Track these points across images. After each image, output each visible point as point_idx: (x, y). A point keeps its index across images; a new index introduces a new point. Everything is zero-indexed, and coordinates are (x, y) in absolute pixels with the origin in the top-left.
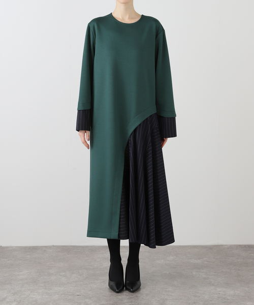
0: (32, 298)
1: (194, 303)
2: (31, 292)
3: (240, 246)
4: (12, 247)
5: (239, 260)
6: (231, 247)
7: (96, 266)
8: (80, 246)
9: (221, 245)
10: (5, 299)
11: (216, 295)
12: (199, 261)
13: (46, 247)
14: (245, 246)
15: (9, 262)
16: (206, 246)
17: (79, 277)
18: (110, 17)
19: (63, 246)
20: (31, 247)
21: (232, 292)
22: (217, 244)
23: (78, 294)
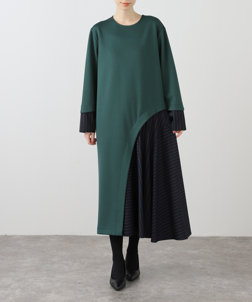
0: (36, 285)
1: (191, 292)
2: (35, 279)
3: (235, 237)
4: (16, 236)
5: (234, 251)
6: (227, 239)
7: (97, 255)
8: (82, 236)
9: (217, 237)
10: (9, 286)
11: (212, 285)
12: (196, 252)
13: (49, 236)
14: (240, 238)
15: (14, 250)
16: (203, 237)
17: (81, 265)
18: (111, 20)
19: (65, 236)
20: (35, 236)
21: (227, 282)
22: (213, 236)
23: (79, 281)
